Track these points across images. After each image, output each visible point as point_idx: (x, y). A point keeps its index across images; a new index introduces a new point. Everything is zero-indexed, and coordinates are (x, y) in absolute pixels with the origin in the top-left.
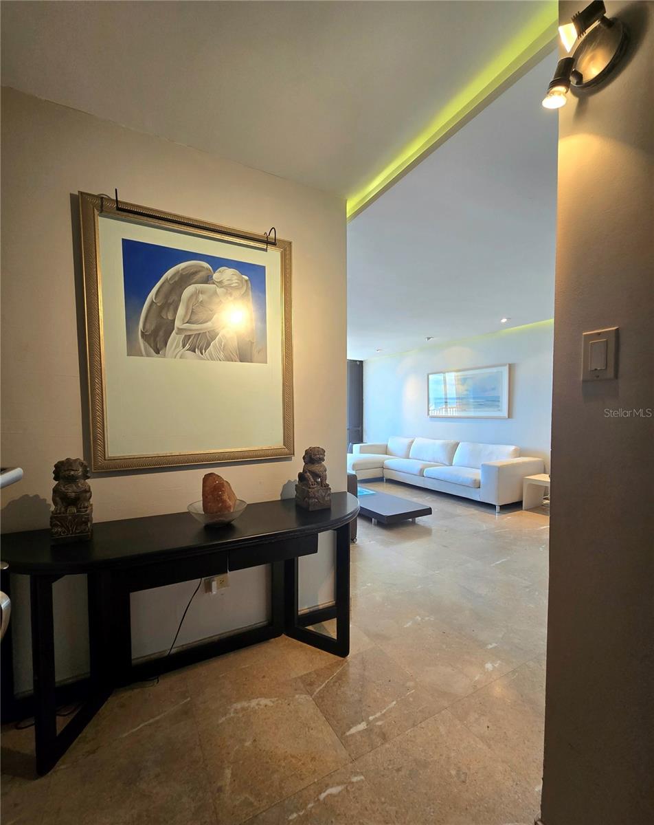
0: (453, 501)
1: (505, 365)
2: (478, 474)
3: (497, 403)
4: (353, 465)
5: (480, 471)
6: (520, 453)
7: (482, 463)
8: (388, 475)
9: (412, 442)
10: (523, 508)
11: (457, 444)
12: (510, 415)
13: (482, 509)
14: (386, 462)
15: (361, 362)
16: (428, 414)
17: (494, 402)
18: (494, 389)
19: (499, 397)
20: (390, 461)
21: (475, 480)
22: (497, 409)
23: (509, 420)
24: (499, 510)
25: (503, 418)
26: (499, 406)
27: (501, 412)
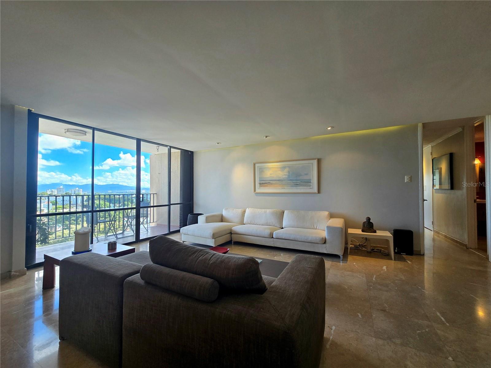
1: (315, 159)
2: (324, 234)
3: (309, 184)
4: (213, 234)
5: (325, 231)
8: (235, 238)
9: (245, 212)
10: (349, 254)
11: (283, 212)
12: (319, 191)
14: (234, 228)
15: (192, 153)
16: (255, 191)
17: (307, 183)
18: (306, 174)
19: (310, 180)
20: (238, 228)
21: (323, 238)
22: (309, 188)
23: (319, 194)
24: (342, 258)
25: (315, 193)
26: (311, 185)
27: (313, 189)
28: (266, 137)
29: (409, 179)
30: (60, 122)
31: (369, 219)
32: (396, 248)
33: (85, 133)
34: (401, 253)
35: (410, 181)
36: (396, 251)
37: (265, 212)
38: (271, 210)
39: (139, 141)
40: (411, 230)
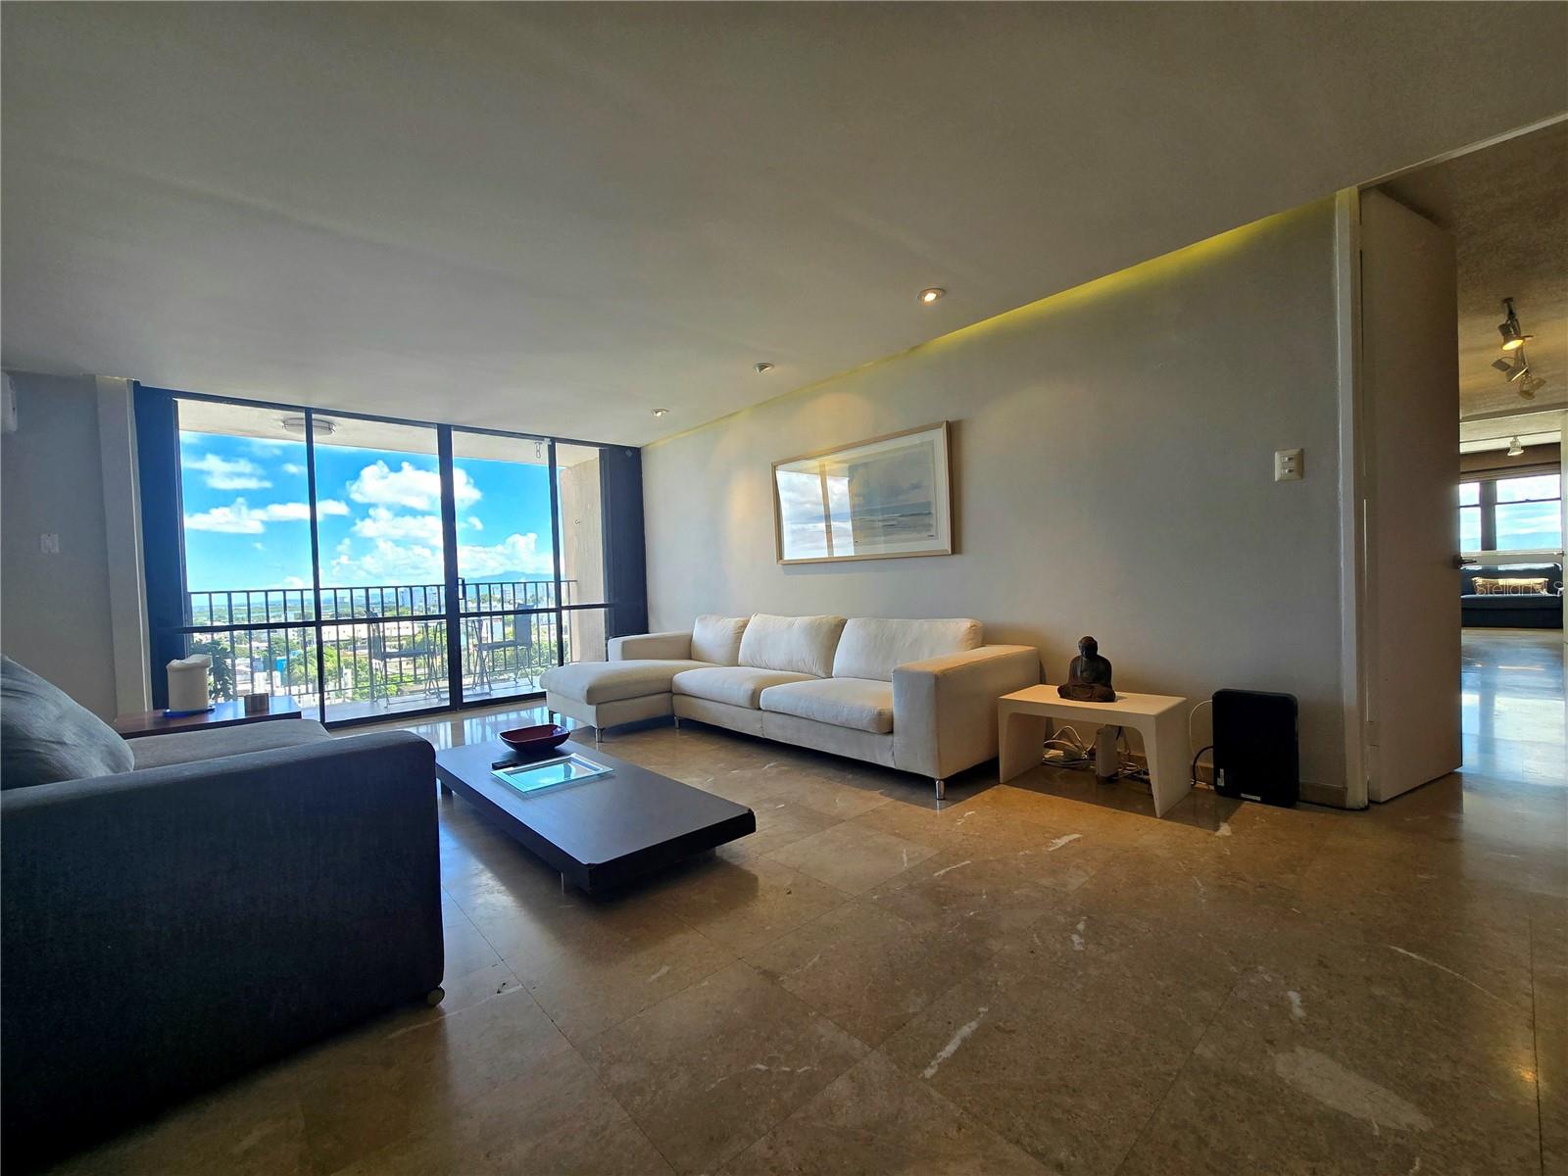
0: (831, 772)
1: (938, 426)
2: (885, 697)
3: (926, 520)
5: (890, 687)
6: (985, 636)
7: (899, 665)
8: (685, 709)
9: (745, 626)
10: (1001, 781)
11: (841, 625)
12: (956, 545)
13: (901, 791)
14: (679, 679)
15: (637, 452)
16: (780, 558)
17: (917, 518)
18: (916, 487)
19: (929, 504)
20: (691, 677)
21: (880, 714)
22: (925, 534)
23: (956, 557)
24: (942, 792)
25: (942, 555)
26: (930, 525)
27: (937, 538)
28: (762, 367)
29: (1293, 465)
30: (221, 402)
31: (1089, 646)
32: (1222, 770)
33: (326, 425)
34: (1243, 795)
35: (1294, 475)
36: (1221, 782)
37: (791, 625)
38: (806, 619)
39: (444, 434)
40: (1293, 694)
